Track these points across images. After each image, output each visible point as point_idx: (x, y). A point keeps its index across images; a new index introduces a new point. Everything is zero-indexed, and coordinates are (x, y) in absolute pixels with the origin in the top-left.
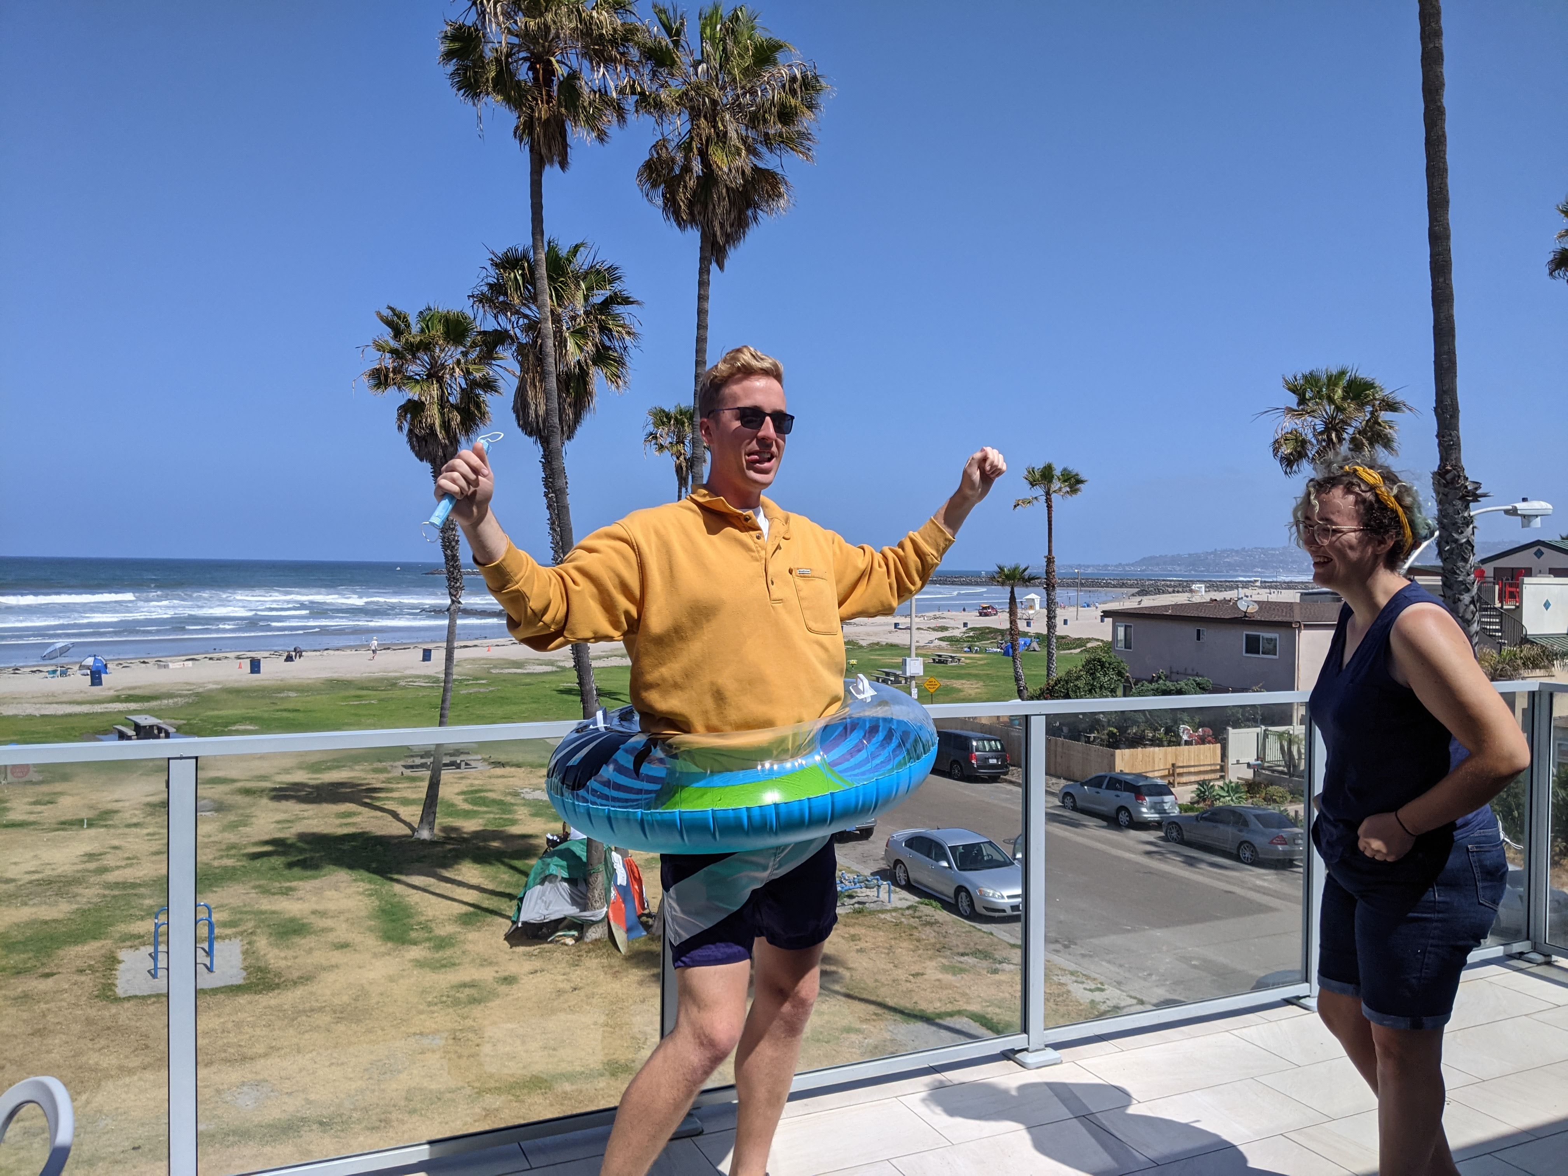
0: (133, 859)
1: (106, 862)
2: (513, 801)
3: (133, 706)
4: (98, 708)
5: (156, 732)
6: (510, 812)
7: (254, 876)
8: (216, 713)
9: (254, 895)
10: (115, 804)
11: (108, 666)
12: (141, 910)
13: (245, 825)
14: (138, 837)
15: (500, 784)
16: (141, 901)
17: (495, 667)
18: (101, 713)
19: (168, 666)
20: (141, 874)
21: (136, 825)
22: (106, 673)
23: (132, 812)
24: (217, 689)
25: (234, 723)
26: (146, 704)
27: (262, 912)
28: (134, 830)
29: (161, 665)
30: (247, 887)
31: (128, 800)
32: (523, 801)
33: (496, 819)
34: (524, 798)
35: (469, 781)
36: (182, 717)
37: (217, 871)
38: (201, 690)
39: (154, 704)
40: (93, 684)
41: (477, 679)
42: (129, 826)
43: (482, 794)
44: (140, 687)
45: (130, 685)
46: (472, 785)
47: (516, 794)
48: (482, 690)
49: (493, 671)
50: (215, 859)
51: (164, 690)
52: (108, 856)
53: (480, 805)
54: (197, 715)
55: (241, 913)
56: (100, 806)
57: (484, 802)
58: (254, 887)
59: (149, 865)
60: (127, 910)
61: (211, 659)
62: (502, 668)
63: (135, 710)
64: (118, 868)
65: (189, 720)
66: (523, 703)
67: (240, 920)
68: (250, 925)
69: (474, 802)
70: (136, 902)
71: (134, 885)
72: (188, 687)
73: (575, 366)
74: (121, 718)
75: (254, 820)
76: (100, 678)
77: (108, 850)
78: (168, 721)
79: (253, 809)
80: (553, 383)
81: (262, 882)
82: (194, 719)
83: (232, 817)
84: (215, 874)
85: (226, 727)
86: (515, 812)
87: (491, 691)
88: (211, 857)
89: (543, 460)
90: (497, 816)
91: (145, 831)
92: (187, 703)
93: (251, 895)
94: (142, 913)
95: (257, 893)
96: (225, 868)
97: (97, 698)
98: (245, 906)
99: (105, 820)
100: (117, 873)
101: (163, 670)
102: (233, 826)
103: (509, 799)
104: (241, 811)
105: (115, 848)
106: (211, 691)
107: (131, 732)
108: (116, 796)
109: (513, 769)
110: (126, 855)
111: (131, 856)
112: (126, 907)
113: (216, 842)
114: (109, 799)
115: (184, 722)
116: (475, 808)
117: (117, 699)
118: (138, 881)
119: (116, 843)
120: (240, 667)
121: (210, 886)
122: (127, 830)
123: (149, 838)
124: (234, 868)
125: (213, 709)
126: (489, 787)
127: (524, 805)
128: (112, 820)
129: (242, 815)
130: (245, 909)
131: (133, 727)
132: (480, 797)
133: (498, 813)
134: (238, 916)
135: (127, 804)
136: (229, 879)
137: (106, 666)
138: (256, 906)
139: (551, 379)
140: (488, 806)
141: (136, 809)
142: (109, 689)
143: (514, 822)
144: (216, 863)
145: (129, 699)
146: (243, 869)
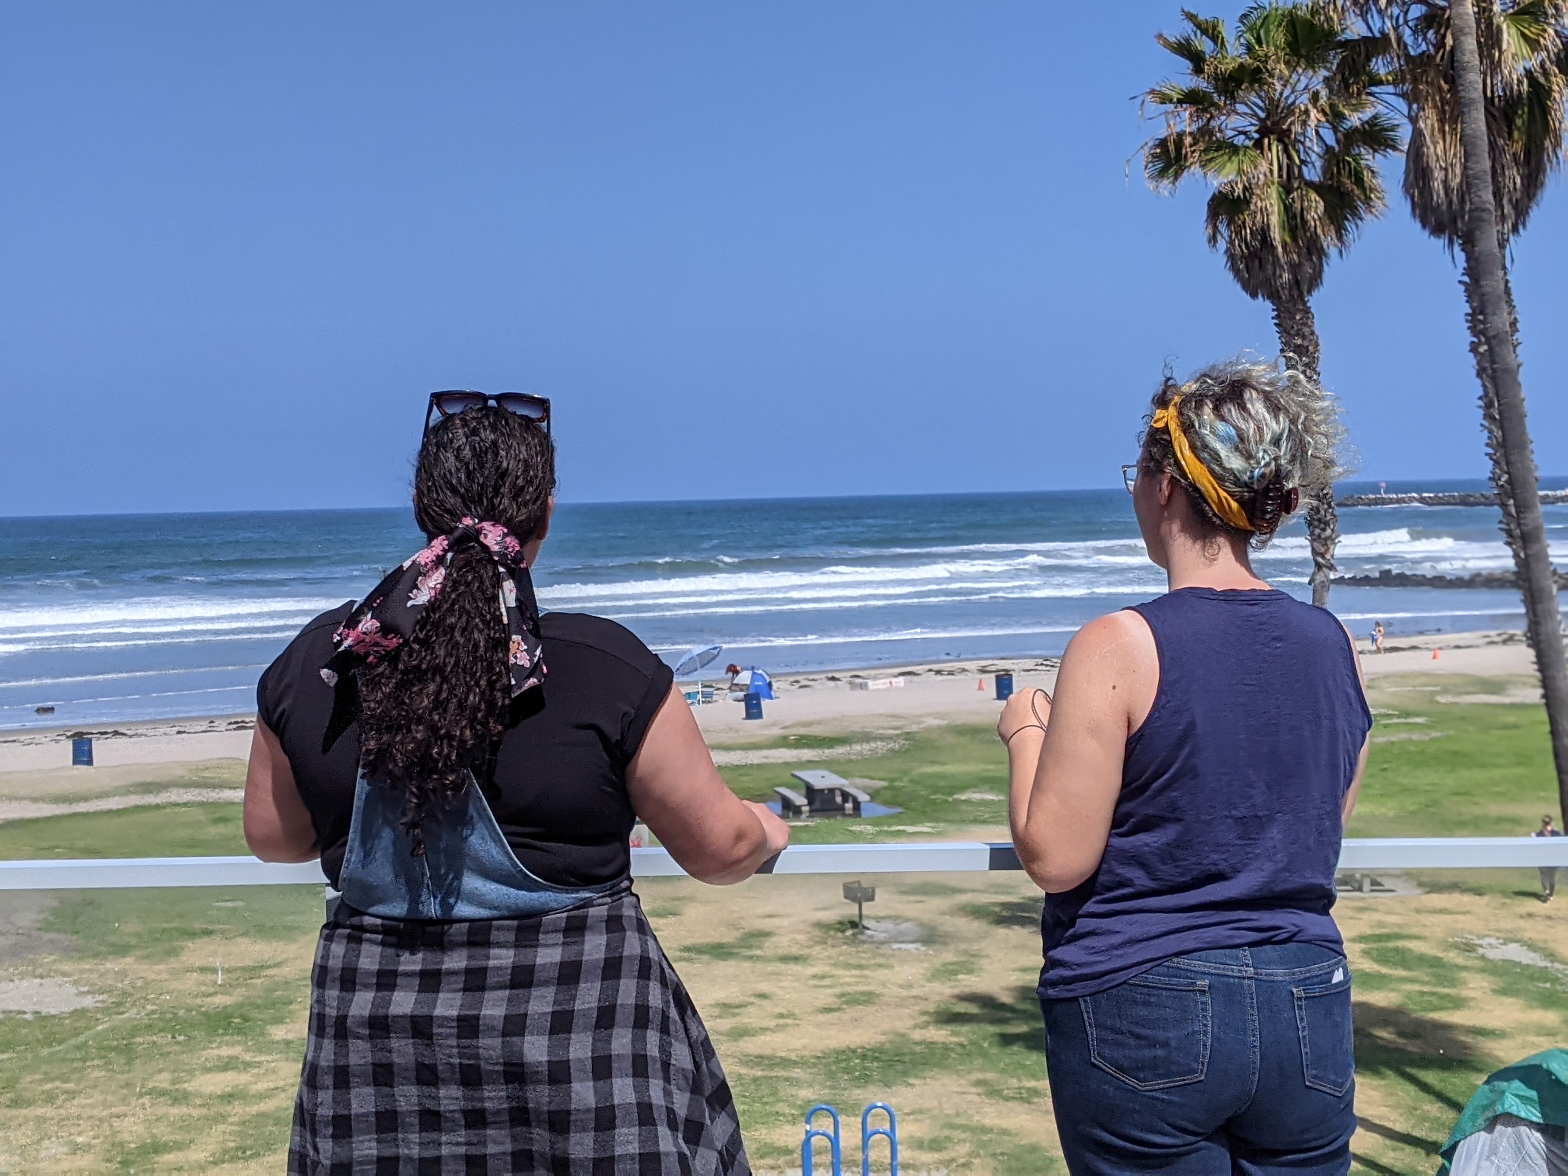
0: (788, 1017)
1: (746, 1020)
2: (1460, 961)
3: (807, 754)
4: (754, 757)
5: (839, 799)
6: (1453, 983)
7: (978, 1062)
8: (936, 769)
9: (975, 1098)
10: (768, 920)
11: (775, 686)
12: (793, 1106)
13: (970, 972)
14: (798, 980)
15: (1437, 925)
16: (794, 1091)
17: (1445, 691)
18: (759, 766)
19: (866, 685)
20: (798, 1044)
21: (796, 959)
22: (771, 698)
23: (792, 936)
24: (939, 727)
25: (964, 788)
26: (826, 751)
27: (984, 1130)
28: (793, 967)
29: (858, 684)
30: (963, 1082)
31: (788, 916)
32: (1477, 963)
33: (1423, 993)
34: (1483, 957)
35: (1377, 917)
36: (882, 774)
37: (918, 1049)
38: (914, 728)
39: (839, 751)
40: (749, 716)
41: (1408, 714)
42: (785, 959)
43: (1400, 944)
44: (819, 723)
45: (804, 718)
46: (1381, 924)
47: (1468, 948)
48: (1415, 737)
49: (1442, 699)
50: (916, 1026)
51: (856, 728)
52: (751, 1009)
53: (1395, 965)
54: (906, 773)
55: (952, 1126)
56: (744, 923)
57: (1403, 959)
58: (979, 1083)
59: (811, 1028)
60: (772, 1104)
61: (938, 672)
62: (1459, 694)
63: (809, 761)
64: (764, 1030)
65: (892, 780)
66: (1497, 766)
67: (947, 1138)
68: (964, 1149)
69: (1382, 958)
70: (785, 1091)
71: (786, 1063)
72: (895, 724)
73: (1520, 82)
74: (786, 775)
75: (984, 962)
76: (759, 706)
77: (752, 1000)
78: (859, 781)
79: (984, 944)
80: (1477, 122)
81: (990, 1076)
82: (900, 779)
83: (948, 956)
84: (914, 1054)
85: (950, 794)
86: (1464, 983)
87: (1434, 740)
88: (910, 1023)
89: (1466, 279)
90: (1426, 989)
91: (810, 971)
92: (892, 750)
93: (970, 1097)
94: (794, 1112)
95: (979, 1094)
96: (931, 1045)
97: (752, 740)
98: (957, 1115)
99: (750, 947)
100: (762, 1039)
101: (858, 692)
102: (948, 972)
103: (1454, 957)
104: (963, 946)
105: (763, 996)
106: (930, 729)
107: (800, 800)
108: (768, 909)
109: (1467, 898)
110: (778, 1010)
111: (784, 1011)
112: (771, 1099)
113: (920, 998)
114: (760, 911)
115: (885, 784)
116: (1384, 970)
117: (783, 742)
118: (793, 1056)
119: (764, 987)
120: (980, 688)
121: (905, 1074)
122: (782, 967)
123: (815, 982)
124: (946, 1048)
125: (934, 763)
126: (1414, 931)
127: (1483, 970)
128: (760, 948)
129: (966, 952)
130: (957, 1121)
131: (804, 791)
132: (1396, 950)
133: (1427, 983)
134: (946, 1132)
135: (785, 922)
136: (935, 1065)
137: (770, 685)
138: (977, 1118)
139: (1474, 114)
140: (1408, 968)
141: (799, 932)
142: (774, 725)
143: (1458, 1003)
144: (917, 1035)
145: (803, 742)
146: (959, 1050)
